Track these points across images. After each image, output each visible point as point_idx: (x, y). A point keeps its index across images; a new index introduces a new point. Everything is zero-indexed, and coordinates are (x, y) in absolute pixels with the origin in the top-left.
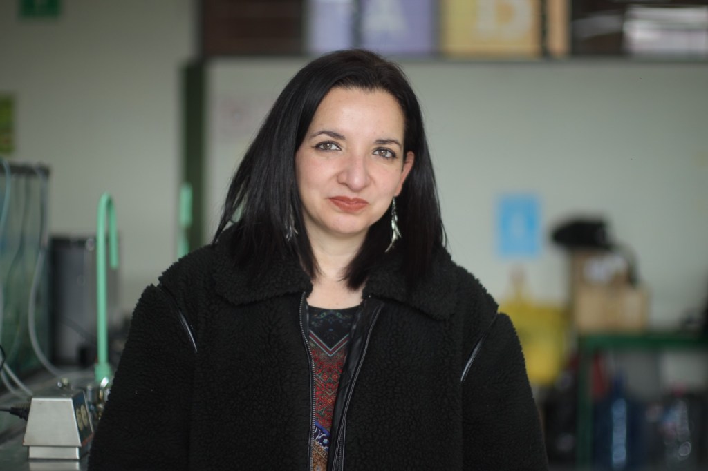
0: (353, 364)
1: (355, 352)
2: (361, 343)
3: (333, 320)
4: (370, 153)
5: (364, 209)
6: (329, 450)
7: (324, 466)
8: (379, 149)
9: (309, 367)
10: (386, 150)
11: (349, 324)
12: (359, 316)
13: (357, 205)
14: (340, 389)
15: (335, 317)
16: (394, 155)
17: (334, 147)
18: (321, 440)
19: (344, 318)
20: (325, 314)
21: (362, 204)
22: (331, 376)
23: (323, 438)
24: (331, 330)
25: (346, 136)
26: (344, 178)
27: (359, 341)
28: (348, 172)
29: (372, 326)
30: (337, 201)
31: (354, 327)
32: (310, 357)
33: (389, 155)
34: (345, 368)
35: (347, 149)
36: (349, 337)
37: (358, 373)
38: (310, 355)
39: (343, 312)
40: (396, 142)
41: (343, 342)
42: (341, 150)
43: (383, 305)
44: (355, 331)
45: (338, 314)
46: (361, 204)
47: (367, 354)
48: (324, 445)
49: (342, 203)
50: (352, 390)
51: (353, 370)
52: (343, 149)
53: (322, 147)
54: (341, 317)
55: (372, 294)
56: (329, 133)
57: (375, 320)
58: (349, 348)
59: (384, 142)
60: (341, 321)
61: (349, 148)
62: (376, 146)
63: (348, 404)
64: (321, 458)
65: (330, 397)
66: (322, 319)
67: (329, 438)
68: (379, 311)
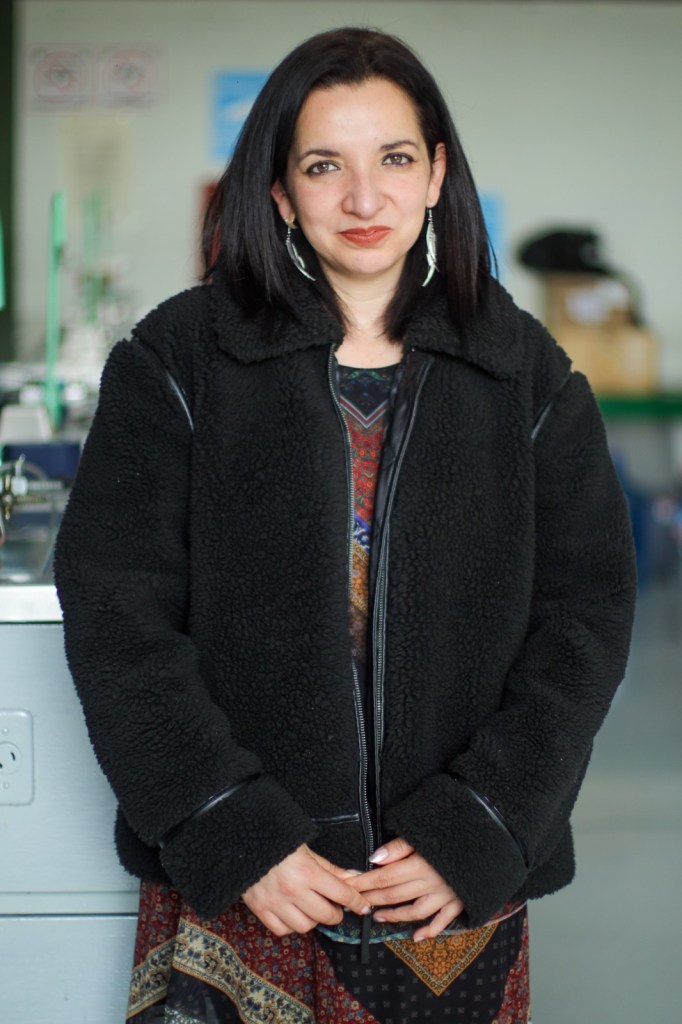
0: (397, 438)
1: (399, 421)
2: (407, 410)
3: (368, 382)
4: (379, 164)
5: (386, 238)
6: (370, 551)
7: (364, 570)
8: (391, 156)
9: (343, 440)
10: (400, 156)
11: (388, 387)
12: (400, 375)
13: (377, 235)
14: (380, 470)
15: (370, 377)
16: (411, 160)
17: (331, 167)
18: (359, 537)
19: (381, 379)
20: (357, 373)
21: (382, 231)
22: (368, 452)
23: (363, 534)
24: (366, 394)
25: (340, 152)
26: (349, 206)
27: (404, 408)
28: (352, 196)
29: (421, 387)
30: (349, 235)
31: (394, 390)
32: (345, 428)
33: (404, 160)
34: (386, 443)
35: (347, 167)
36: (389, 404)
37: (404, 449)
38: (344, 426)
39: (379, 371)
40: (408, 142)
41: (381, 410)
42: (339, 169)
43: (432, 359)
44: (397, 396)
45: (373, 374)
46: (382, 233)
47: (415, 425)
48: (363, 543)
49: (356, 236)
50: (398, 470)
51: (398, 446)
52: (342, 168)
53: (316, 170)
54: (377, 377)
55: (416, 347)
56: (318, 152)
57: (423, 380)
58: (390, 417)
59: (392, 147)
60: (378, 384)
61: (349, 165)
62: (385, 154)
63: (394, 489)
64: (360, 560)
65: (370, 480)
66: (354, 379)
67: (370, 533)
68: (427, 369)
